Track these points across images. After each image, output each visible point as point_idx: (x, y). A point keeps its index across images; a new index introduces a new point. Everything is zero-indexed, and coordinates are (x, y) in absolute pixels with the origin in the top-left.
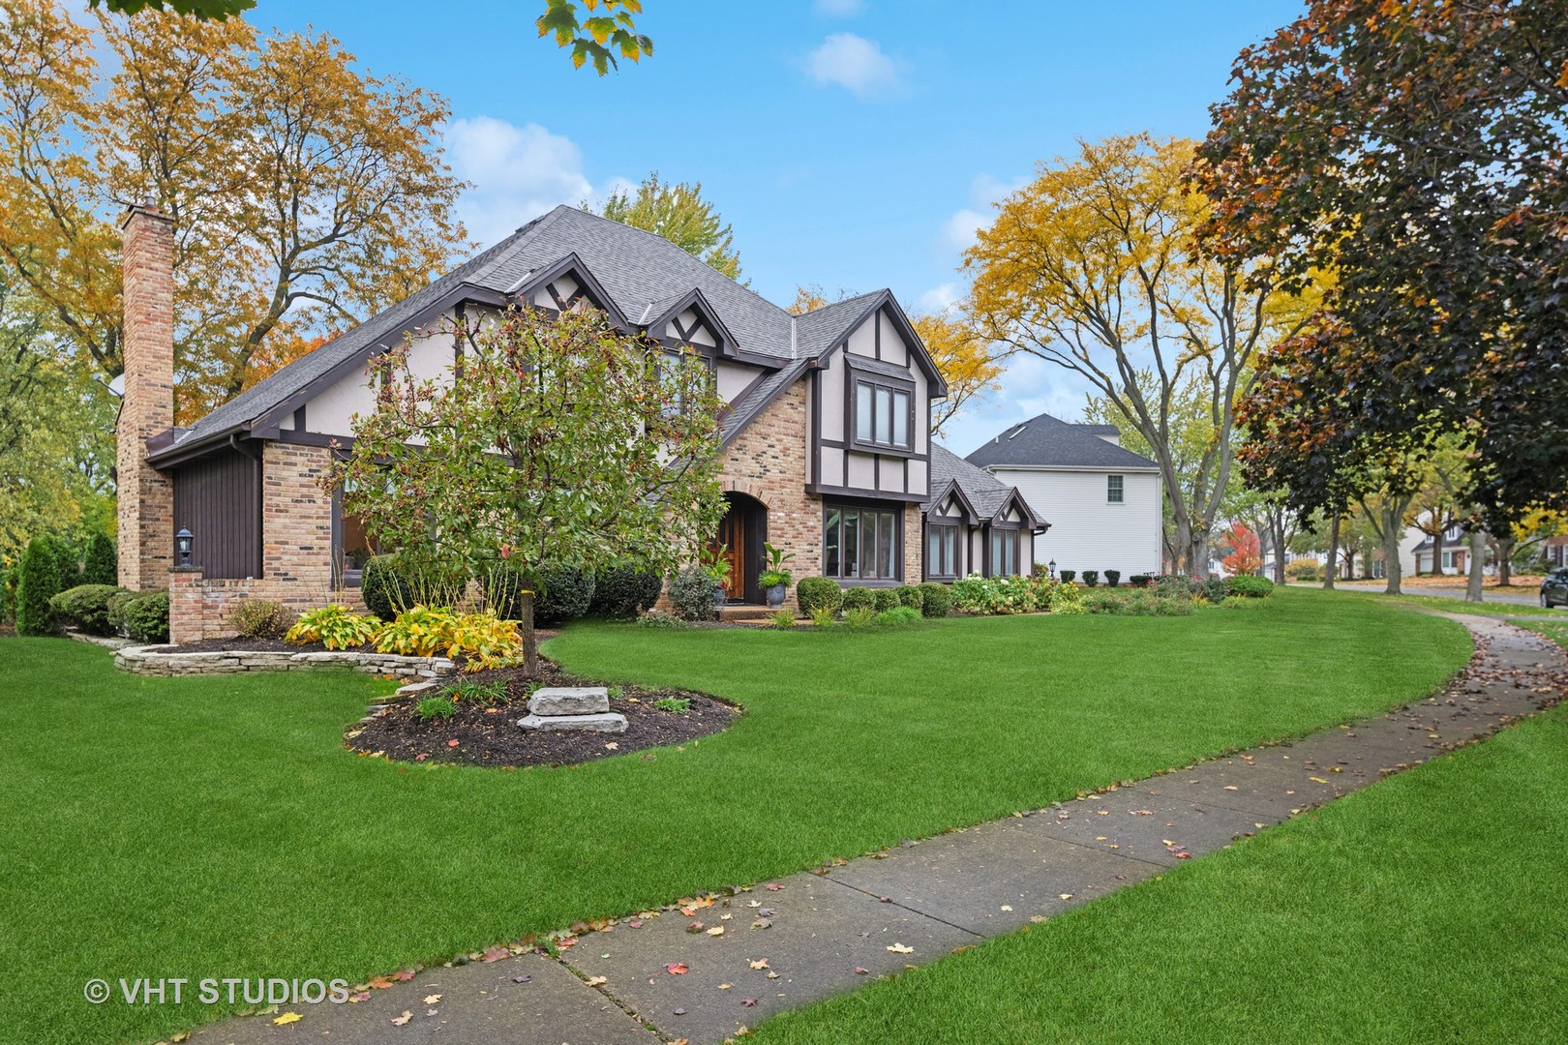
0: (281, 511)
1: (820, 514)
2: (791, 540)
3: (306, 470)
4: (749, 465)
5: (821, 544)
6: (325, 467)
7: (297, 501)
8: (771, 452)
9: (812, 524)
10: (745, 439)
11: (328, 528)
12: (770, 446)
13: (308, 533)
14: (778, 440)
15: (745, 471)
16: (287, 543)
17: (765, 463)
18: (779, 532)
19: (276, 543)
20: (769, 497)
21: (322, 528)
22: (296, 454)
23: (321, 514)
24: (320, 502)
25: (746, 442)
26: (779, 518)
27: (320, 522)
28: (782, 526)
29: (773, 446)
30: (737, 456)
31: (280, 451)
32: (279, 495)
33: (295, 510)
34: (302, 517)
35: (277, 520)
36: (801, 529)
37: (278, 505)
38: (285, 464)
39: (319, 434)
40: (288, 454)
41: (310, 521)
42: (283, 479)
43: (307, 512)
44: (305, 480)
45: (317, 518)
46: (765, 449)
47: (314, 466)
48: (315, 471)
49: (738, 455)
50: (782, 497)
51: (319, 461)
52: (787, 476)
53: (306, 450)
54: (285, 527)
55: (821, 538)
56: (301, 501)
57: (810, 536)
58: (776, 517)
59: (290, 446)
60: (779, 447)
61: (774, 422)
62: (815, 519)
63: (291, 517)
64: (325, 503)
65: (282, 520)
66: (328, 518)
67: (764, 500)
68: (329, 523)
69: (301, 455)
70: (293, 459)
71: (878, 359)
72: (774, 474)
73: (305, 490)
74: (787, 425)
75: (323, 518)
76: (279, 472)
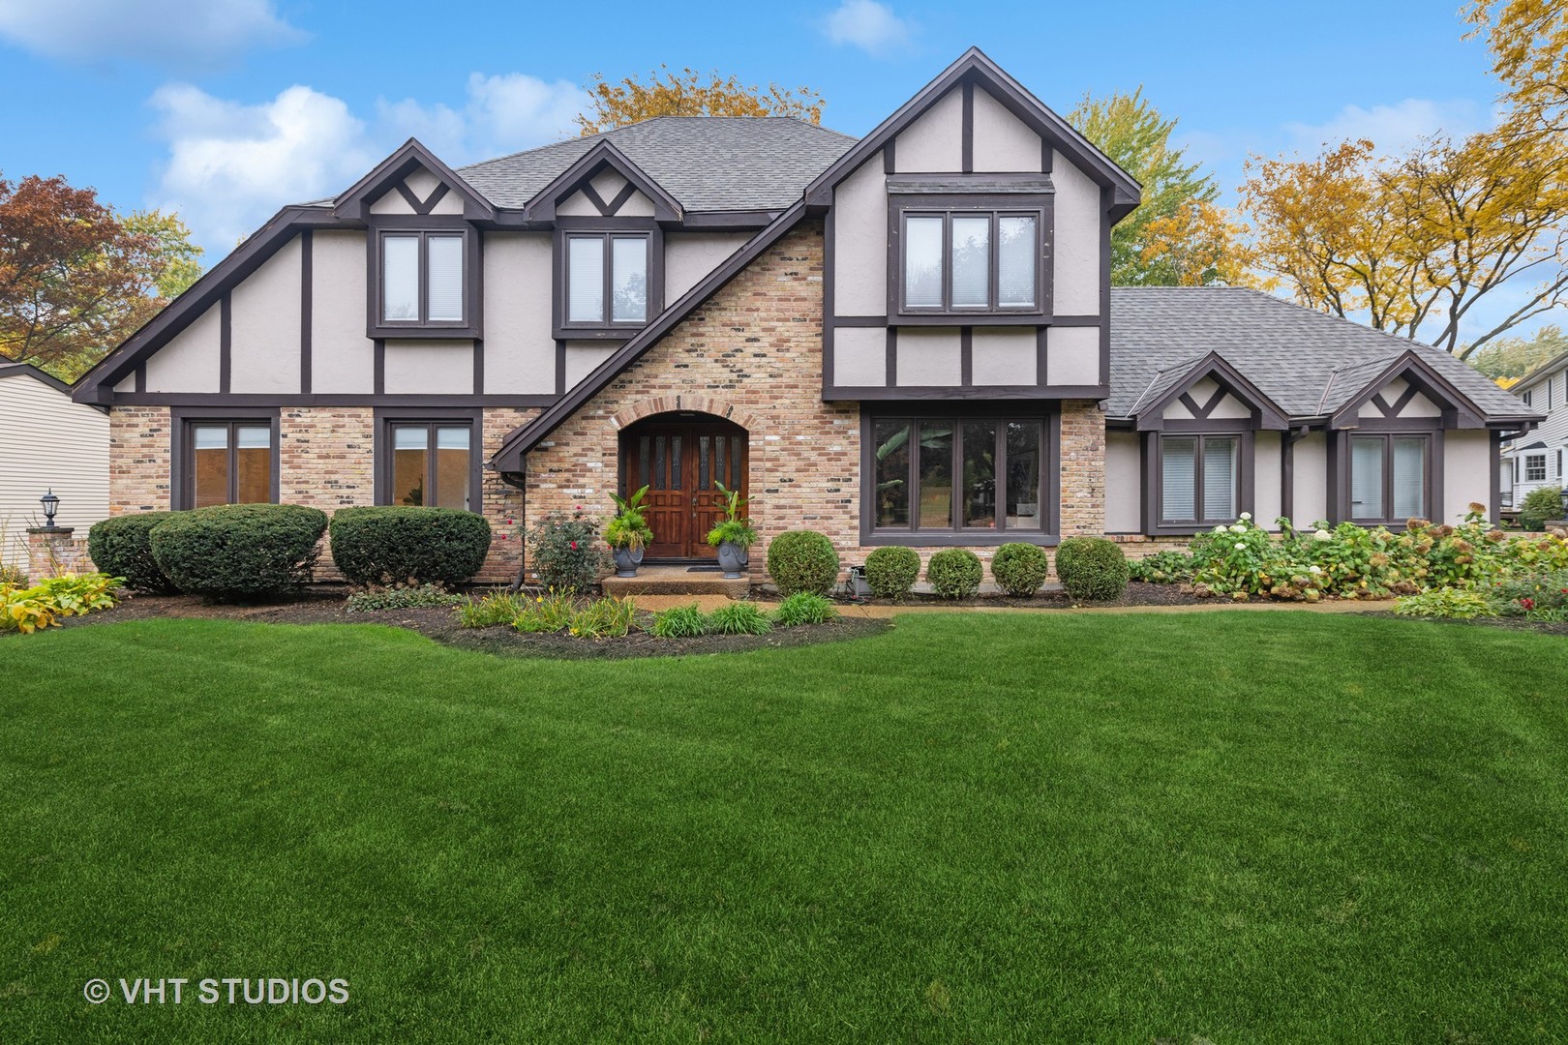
0: (124, 472)
1: (856, 433)
2: (794, 476)
3: (146, 431)
4: (708, 369)
5: (857, 480)
6: (165, 426)
7: (139, 462)
8: (754, 348)
9: (837, 448)
10: (702, 335)
11: (167, 487)
12: (749, 340)
13: (149, 493)
14: (764, 330)
15: (700, 380)
16: (128, 503)
17: (739, 366)
18: (769, 465)
19: (119, 503)
20: (746, 414)
21: (161, 487)
22: (137, 416)
23: (161, 473)
24: (159, 461)
25: (702, 340)
26: (769, 443)
27: (160, 481)
28: (774, 455)
29: (756, 340)
30: (686, 361)
31: (123, 414)
32: (122, 457)
33: (137, 471)
34: (143, 477)
35: (119, 481)
36: (814, 456)
37: (120, 467)
38: (128, 426)
39: (159, 394)
40: (131, 416)
41: (150, 480)
42: (126, 441)
43: (148, 472)
44: (146, 440)
45: (157, 477)
46: (740, 346)
47: (155, 426)
48: (155, 430)
49: (685, 358)
50: (775, 412)
51: (159, 420)
52: (785, 380)
53: (147, 410)
54: (127, 487)
55: (857, 469)
56: (142, 462)
57: (835, 469)
58: (764, 443)
59: (132, 408)
60: (767, 340)
61: (758, 304)
62: (847, 441)
63: (132, 478)
64: (165, 461)
65: (124, 481)
66: (167, 477)
67: (737, 418)
68: (168, 481)
69: (143, 415)
70: (135, 420)
71: (968, 171)
72: (759, 379)
73: (146, 451)
74: (785, 305)
75: (163, 477)
76: (122, 434)
